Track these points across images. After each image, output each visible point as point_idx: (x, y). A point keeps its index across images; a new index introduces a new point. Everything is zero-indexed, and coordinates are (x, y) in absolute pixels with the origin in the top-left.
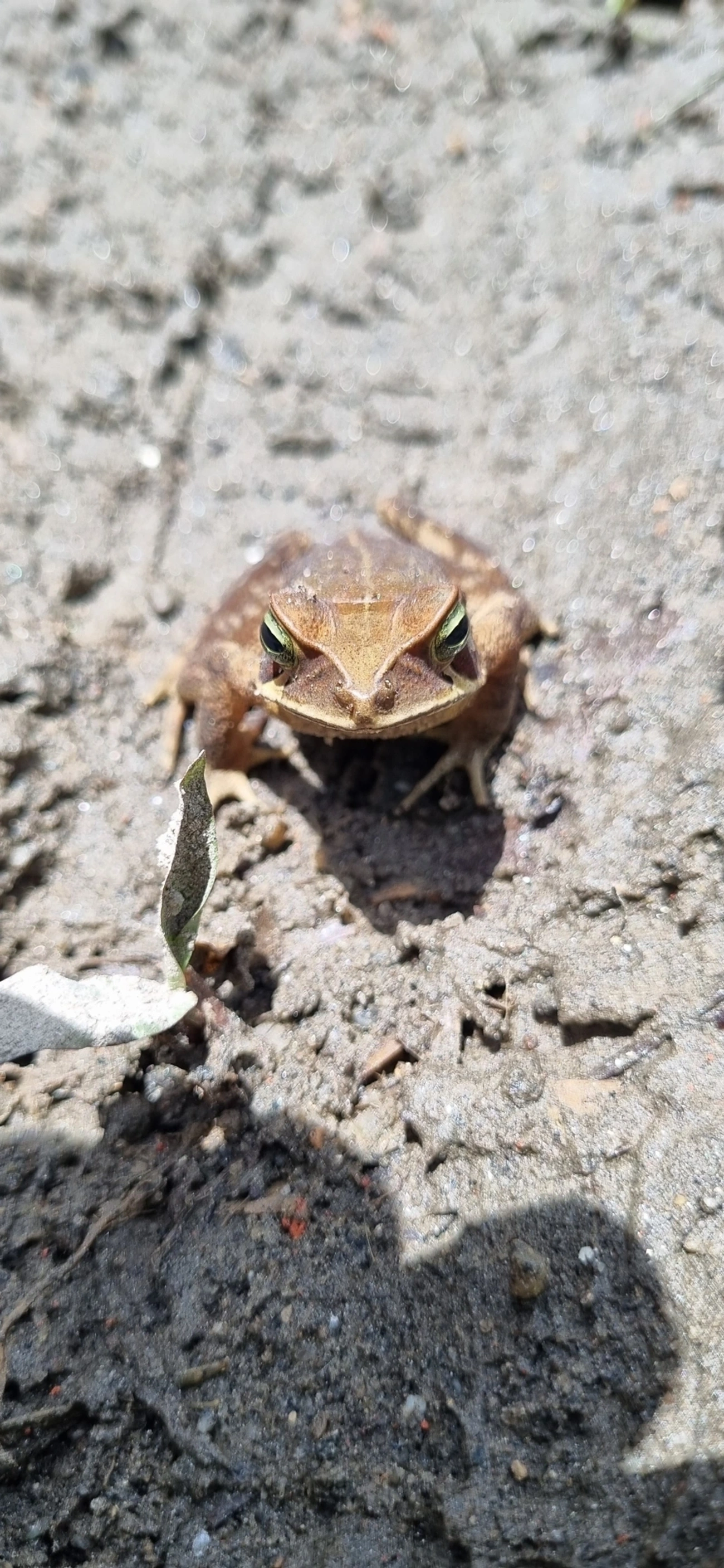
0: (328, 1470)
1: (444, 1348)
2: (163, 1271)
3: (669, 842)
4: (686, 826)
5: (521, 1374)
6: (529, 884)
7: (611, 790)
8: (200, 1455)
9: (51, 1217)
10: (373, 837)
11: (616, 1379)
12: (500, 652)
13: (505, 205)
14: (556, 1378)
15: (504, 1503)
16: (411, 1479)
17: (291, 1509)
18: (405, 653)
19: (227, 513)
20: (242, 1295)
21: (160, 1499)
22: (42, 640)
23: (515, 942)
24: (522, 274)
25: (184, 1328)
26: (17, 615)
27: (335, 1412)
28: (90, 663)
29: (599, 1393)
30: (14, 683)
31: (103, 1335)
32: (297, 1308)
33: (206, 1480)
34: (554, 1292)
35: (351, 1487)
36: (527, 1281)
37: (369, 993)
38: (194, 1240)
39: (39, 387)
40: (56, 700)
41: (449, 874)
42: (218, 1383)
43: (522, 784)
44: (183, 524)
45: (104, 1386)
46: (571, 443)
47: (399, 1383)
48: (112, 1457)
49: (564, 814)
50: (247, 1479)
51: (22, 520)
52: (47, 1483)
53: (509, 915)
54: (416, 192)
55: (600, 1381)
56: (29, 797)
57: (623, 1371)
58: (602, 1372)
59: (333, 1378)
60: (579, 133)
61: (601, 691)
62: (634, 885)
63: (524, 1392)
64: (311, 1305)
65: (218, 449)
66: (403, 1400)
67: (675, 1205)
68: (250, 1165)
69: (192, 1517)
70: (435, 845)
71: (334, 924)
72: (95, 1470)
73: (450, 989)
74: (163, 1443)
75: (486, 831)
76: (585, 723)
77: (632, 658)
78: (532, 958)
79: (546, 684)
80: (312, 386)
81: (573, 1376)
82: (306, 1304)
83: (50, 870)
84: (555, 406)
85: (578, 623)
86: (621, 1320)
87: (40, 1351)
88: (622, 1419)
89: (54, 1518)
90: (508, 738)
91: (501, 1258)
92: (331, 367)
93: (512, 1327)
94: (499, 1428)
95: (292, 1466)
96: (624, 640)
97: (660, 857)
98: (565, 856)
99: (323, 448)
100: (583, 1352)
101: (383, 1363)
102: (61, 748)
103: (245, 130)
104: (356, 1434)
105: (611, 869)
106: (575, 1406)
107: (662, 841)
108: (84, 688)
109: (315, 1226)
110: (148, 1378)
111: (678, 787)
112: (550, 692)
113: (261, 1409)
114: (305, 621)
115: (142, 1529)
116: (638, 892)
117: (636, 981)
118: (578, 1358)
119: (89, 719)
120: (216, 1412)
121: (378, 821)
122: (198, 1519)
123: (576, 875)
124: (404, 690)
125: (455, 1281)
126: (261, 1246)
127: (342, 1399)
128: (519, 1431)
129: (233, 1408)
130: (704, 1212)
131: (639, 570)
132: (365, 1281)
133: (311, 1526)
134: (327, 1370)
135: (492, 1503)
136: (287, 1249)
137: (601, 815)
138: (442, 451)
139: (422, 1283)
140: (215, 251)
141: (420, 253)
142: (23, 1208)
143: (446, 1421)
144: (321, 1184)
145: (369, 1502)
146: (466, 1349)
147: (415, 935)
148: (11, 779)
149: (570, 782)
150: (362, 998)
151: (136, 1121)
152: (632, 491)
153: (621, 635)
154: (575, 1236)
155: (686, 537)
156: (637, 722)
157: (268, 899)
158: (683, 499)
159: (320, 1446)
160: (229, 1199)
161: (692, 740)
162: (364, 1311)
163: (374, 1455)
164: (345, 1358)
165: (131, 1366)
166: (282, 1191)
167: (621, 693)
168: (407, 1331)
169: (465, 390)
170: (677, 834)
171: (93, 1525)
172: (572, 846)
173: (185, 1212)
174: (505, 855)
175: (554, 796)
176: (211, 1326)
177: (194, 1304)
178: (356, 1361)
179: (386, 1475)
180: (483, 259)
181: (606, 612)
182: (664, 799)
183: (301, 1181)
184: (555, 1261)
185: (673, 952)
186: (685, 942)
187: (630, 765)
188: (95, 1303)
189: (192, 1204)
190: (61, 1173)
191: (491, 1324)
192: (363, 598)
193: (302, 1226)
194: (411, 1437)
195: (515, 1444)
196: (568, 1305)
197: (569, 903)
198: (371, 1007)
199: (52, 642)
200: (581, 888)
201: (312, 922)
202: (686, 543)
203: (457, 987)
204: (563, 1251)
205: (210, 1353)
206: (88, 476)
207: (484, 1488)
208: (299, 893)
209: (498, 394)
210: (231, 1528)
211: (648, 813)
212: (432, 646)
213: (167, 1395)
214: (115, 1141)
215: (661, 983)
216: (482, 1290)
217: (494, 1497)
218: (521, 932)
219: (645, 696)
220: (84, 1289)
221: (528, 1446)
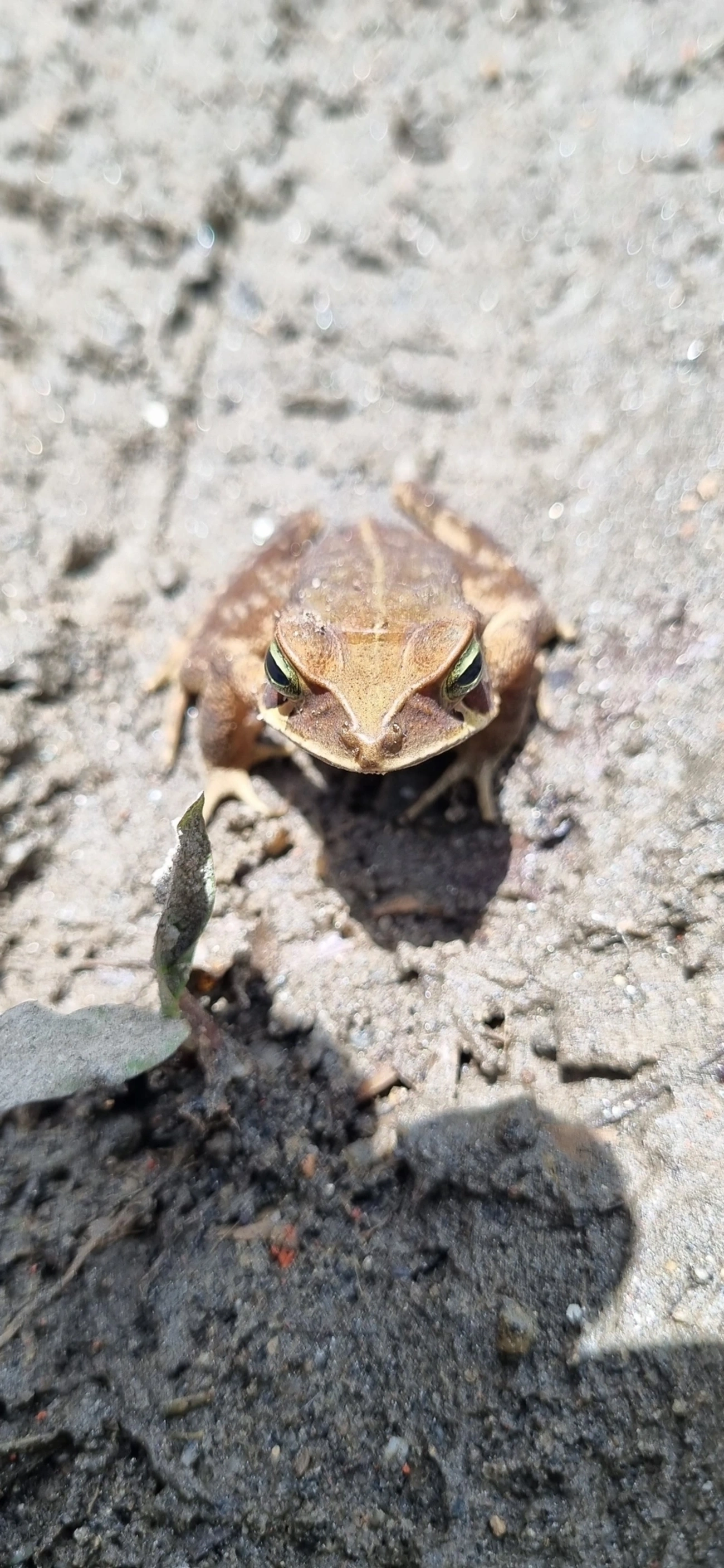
0: (310, 1513)
1: (429, 1393)
2: (151, 1296)
3: (679, 882)
4: (696, 866)
5: (503, 1428)
6: (534, 912)
7: (622, 815)
8: (184, 1490)
9: (40, 1235)
10: (377, 845)
11: (597, 1441)
12: (514, 667)
13: (540, 142)
14: (538, 1437)
15: (482, 1559)
16: (391, 1524)
17: (271, 1544)
18: (414, 695)
19: (237, 479)
20: (229, 1323)
21: (142, 1529)
22: (41, 624)
23: (517, 975)
24: (554, 222)
25: (171, 1357)
26: (15, 593)
27: (318, 1449)
28: (90, 646)
29: (580, 1452)
30: (11, 671)
31: (91, 1357)
32: (283, 1340)
33: (188, 1515)
34: (540, 1347)
35: (331, 1528)
36: (514, 1341)
37: (366, 1015)
38: (182, 1264)
39: (42, 326)
40: (54, 687)
41: (453, 889)
42: (203, 1412)
43: (531, 801)
44: (189, 489)
45: (90, 1415)
46: (597, 425)
47: (383, 1423)
48: (96, 1485)
49: (573, 836)
50: (228, 1514)
51: (22, 481)
52: (32, 1504)
53: (512, 945)
54: (445, 120)
55: (582, 1441)
56: (24, 791)
57: (605, 1433)
58: (585, 1433)
59: (317, 1413)
60: (621, 65)
61: (617, 705)
62: (641, 924)
63: (506, 1447)
64: (297, 1338)
65: (228, 406)
66: (386, 1441)
67: (665, 1270)
68: (240, 1190)
69: (174, 1549)
70: (438, 859)
71: (332, 938)
72: (78, 1499)
73: (448, 1019)
74: (148, 1472)
75: (492, 846)
76: (598, 738)
77: (651, 673)
78: (534, 991)
79: (559, 692)
80: (329, 340)
81: (554, 1436)
82: (293, 1337)
83: (45, 865)
84: (582, 378)
85: (596, 627)
86: (605, 1382)
87: (28, 1370)
88: (602, 1482)
89: (38, 1544)
90: (518, 748)
91: (489, 1306)
92: (351, 318)
93: (496, 1379)
94: (479, 1480)
95: (274, 1503)
96: (644, 652)
97: (669, 896)
98: (572, 881)
99: (338, 410)
100: (565, 1412)
101: (366, 1402)
102: (58, 738)
103: (268, 42)
104: (338, 1472)
105: (617, 903)
106: (556, 1468)
107: (672, 879)
108: (82, 674)
109: (303, 1256)
110: (133, 1409)
111: (691, 821)
112: (563, 702)
113: (245, 1442)
114: (312, 657)
115: (124, 1562)
116: (644, 930)
117: (637, 1024)
118: (561, 1417)
119: (88, 706)
120: (200, 1443)
121: (382, 828)
122: (180, 1551)
123: (581, 908)
124: (413, 732)
125: (442, 1325)
126: (249, 1274)
127: (325, 1435)
128: (499, 1487)
129: (217, 1439)
130: (694, 1282)
131: (663, 575)
132: (352, 1315)
133: (291, 1564)
134: (312, 1405)
135: (470, 1558)
136: (276, 1279)
137: (610, 841)
138: (462, 419)
139: (409, 1324)
140: (232, 184)
141: (448, 190)
142: (12, 1223)
143: (427, 1468)
144: (311, 1213)
145: (348, 1545)
146: (450, 1397)
147: (415, 959)
148: (7, 772)
149: (580, 802)
150: (359, 1019)
151: (126, 1138)
152: (659, 483)
153: (640, 645)
154: (564, 1292)
155: (713, 542)
156: (651, 744)
157: (266, 910)
158: (711, 498)
159: (302, 1485)
160: (218, 1223)
161: (708, 773)
162: (350, 1346)
163: (355, 1495)
164: (330, 1393)
165: (117, 1394)
166: (272, 1218)
167: (638, 711)
168: (392, 1371)
169: (489, 351)
170: (687, 874)
171: (76, 1555)
172: (580, 872)
173: (174, 1237)
174: (509, 875)
175: (562, 818)
176: (197, 1355)
177: (181, 1331)
178: (341, 1397)
179: (366, 1518)
180: (514, 201)
181: (625, 618)
182: (676, 832)
183: (291, 1208)
184: (542, 1315)
185: (677, 994)
186: (689, 985)
187: (642, 790)
188: (83, 1324)
189: (181, 1228)
190: (51, 1188)
191: (476, 1374)
192: (373, 626)
193: (291, 1254)
194: (392, 1479)
195: (495, 1498)
196: (554, 1362)
197: (573, 936)
198: (367, 1028)
199: (51, 626)
200: (587, 923)
201: (311, 935)
202: (712, 548)
203: (455, 1018)
204: (551, 1305)
205: (196, 1382)
206: (92, 432)
207: (462, 1542)
208: (298, 903)
209: (523, 359)
210: (212, 1561)
211: (658, 846)
212: (444, 685)
213: (152, 1427)
214: (105, 1158)
215: (663, 1028)
216: (468, 1338)
217: (472, 1552)
218: (523, 964)
219: (662, 718)
220: (72, 1307)
221: (508, 1501)
